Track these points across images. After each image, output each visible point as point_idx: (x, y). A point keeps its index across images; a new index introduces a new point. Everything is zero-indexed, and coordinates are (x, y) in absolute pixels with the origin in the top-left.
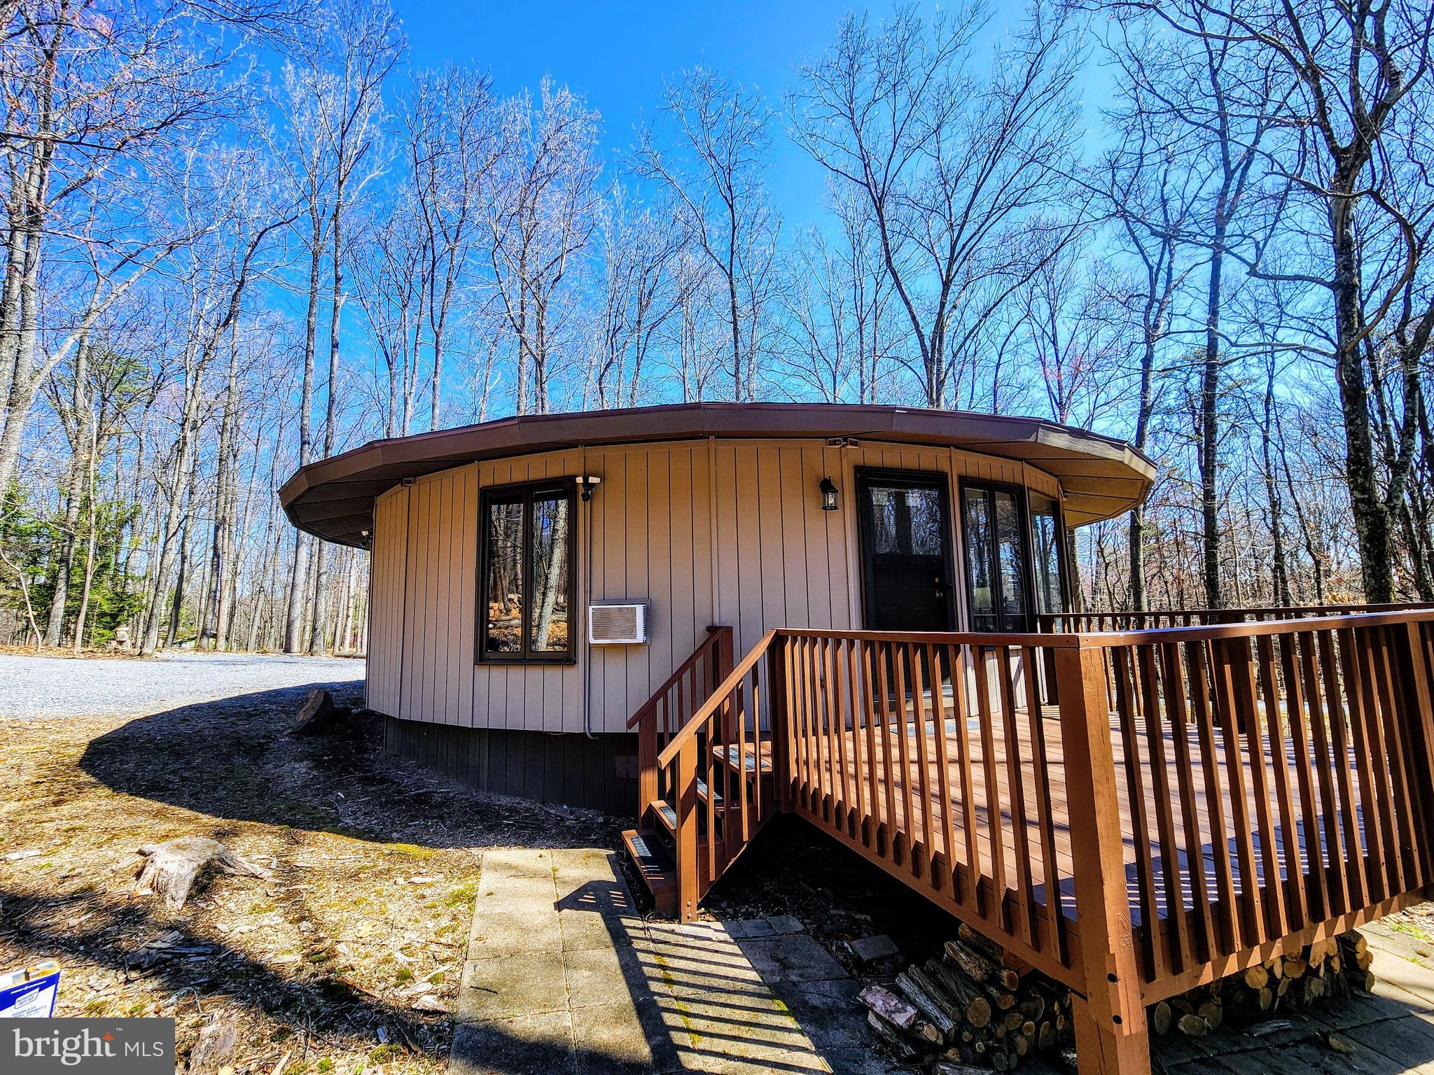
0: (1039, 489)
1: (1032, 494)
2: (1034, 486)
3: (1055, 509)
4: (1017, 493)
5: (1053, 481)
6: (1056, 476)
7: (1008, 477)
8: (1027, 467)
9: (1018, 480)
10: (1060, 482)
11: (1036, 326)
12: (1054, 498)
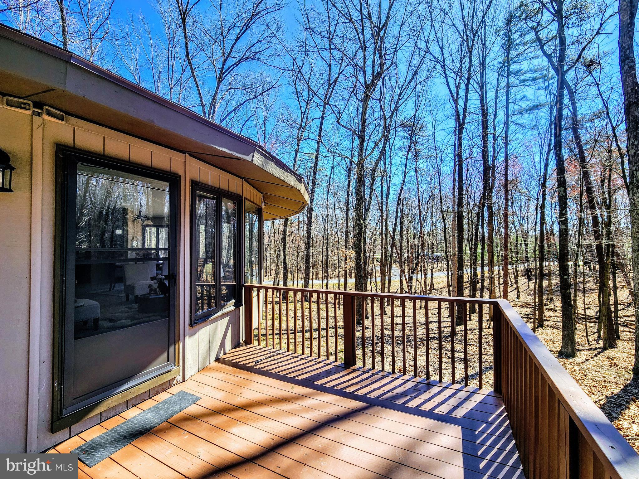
0: (252, 200)
1: (247, 203)
2: (248, 198)
3: (259, 212)
4: (237, 199)
5: (260, 196)
6: (261, 193)
7: (232, 189)
8: (245, 184)
9: (239, 192)
10: (263, 197)
11: (258, 123)
12: (259, 206)
